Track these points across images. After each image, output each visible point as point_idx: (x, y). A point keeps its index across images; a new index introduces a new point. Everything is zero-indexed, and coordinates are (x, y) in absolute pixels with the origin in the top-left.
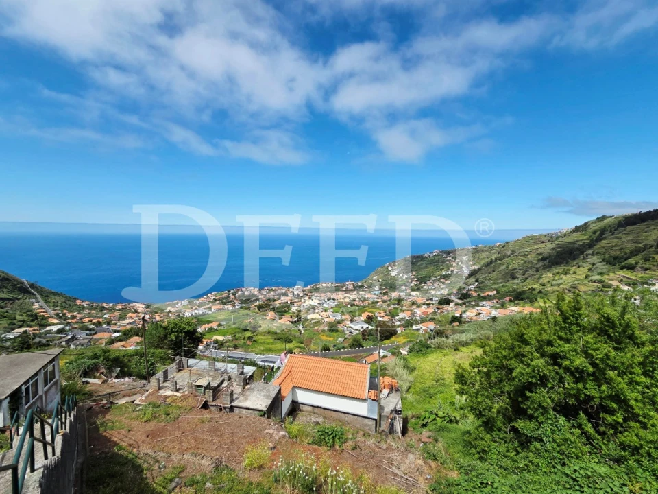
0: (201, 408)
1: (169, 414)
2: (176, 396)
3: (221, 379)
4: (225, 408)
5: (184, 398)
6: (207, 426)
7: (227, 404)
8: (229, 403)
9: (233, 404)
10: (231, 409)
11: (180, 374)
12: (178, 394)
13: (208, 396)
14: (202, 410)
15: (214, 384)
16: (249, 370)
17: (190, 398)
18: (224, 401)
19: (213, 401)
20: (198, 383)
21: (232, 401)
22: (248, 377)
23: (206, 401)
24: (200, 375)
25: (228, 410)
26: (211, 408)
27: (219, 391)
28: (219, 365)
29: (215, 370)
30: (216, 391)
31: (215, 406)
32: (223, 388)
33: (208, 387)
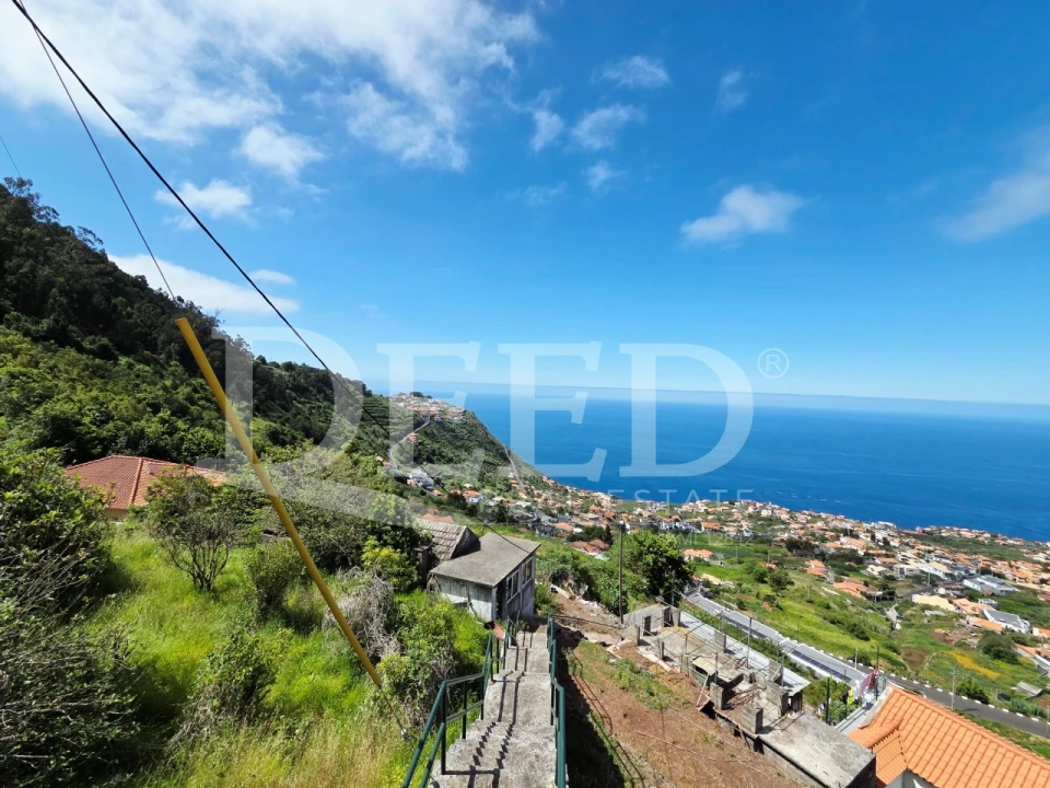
0: (702, 710)
1: (652, 694)
2: (662, 667)
3: (738, 673)
4: (746, 735)
5: (674, 678)
6: (715, 753)
7: (750, 730)
8: (753, 729)
9: (763, 737)
10: (759, 745)
11: (667, 631)
12: (666, 666)
13: (715, 695)
14: (704, 715)
15: (725, 677)
16: (797, 682)
17: (684, 682)
18: (744, 720)
19: (723, 708)
20: (698, 663)
21: (760, 729)
22: (791, 694)
23: (710, 704)
24: (700, 646)
25: (751, 742)
26: (720, 720)
27: (733, 694)
28: (732, 643)
29: (726, 651)
30: (728, 689)
31: (727, 720)
32: (742, 692)
33: (715, 679)
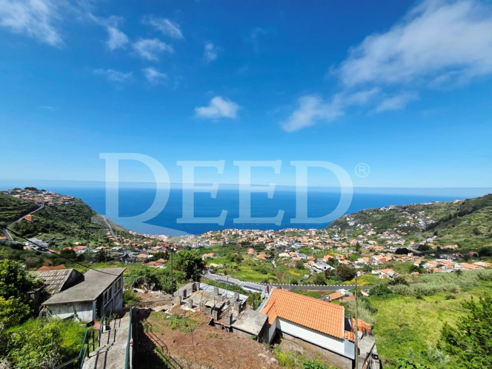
0: (209, 324)
1: (187, 326)
2: (192, 312)
3: (223, 303)
4: (226, 327)
5: (197, 314)
6: (214, 340)
7: (228, 324)
8: (229, 324)
9: (233, 325)
10: (231, 329)
11: (195, 294)
12: (193, 310)
13: (214, 315)
14: (210, 326)
15: (218, 306)
16: (243, 298)
17: (201, 315)
18: (225, 321)
19: (218, 320)
20: (207, 304)
21: (232, 322)
22: (242, 304)
23: (213, 320)
24: (208, 297)
25: (228, 329)
26: (216, 325)
27: (222, 312)
28: (221, 290)
29: (219, 295)
30: (219, 311)
31: (219, 324)
32: (225, 310)
33: (214, 308)
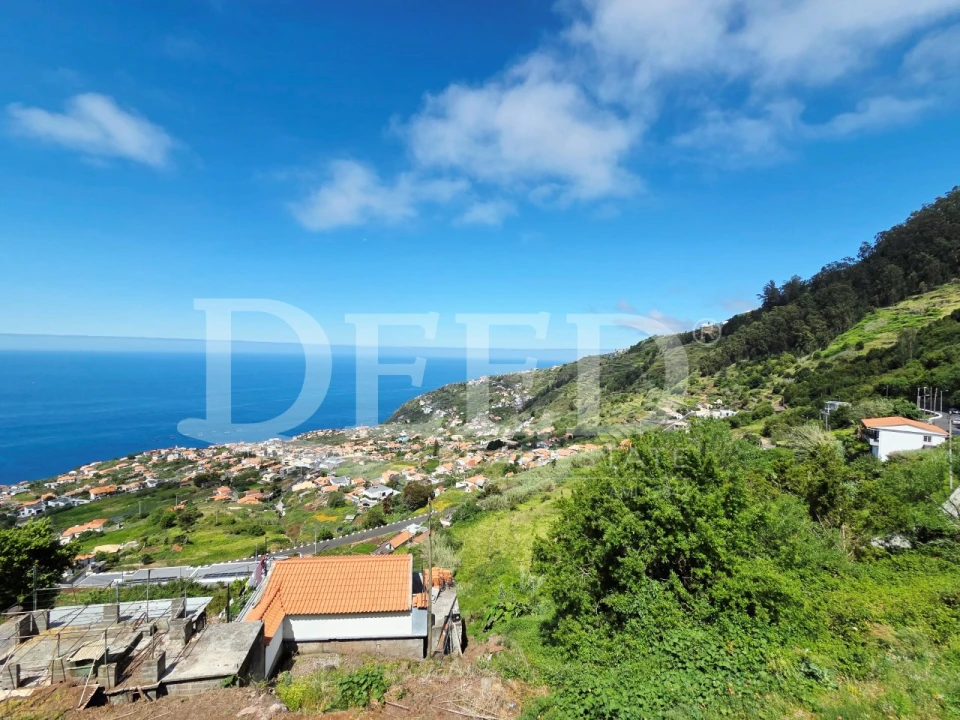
0: (87, 707)
2: (18, 697)
3: (135, 635)
4: (145, 691)
5: (41, 697)
7: (151, 682)
8: (155, 679)
9: (166, 679)
10: (162, 690)
11: (26, 647)
12: (24, 692)
13: (106, 677)
14: (89, 709)
15: (118, 648)
16: (198, 603)
17: (57, 692)
18: (144, 677)
19: (117, 684)
20: (79, 657)
21: (163, 672)
22: (195, 619)
23: (101, 689)
24: (82, 637)
25: (152, 694)
26: (113, 699)
27: (132, 659)
28: (126, 608)
29: (120, 620)
30: (122, 663)
31: (123, 692)
32: (141, 651)
33: (107, 658)
